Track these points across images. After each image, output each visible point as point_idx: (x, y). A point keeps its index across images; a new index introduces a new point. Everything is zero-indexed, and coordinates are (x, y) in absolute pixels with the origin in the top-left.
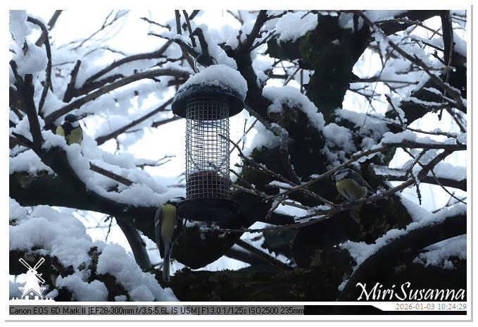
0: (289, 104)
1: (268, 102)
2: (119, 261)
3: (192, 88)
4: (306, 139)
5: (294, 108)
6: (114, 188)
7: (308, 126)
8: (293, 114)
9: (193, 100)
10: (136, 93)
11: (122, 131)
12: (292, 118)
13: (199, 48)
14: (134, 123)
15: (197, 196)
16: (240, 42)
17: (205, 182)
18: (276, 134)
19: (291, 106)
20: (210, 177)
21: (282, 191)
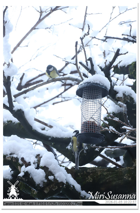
0: (126, 94)
1: (116, 93)
2: (50, 160)
3: (87, 84)
4: (133, 109)
5: (128, 95)
6: (43, 129)
7: (134, 103)
8: (128, 98)
9: (87, 89)
10: (47, 89)
11: (39, 106)
12: (127, 100)
13: (89, 66)
14: (45, 103)
15: (86, 131)
16: (106, 65)
17: (91, 126)
18: (120, 107)
19: (127, 94)
20: (93, 124)
21: (127, 131)
